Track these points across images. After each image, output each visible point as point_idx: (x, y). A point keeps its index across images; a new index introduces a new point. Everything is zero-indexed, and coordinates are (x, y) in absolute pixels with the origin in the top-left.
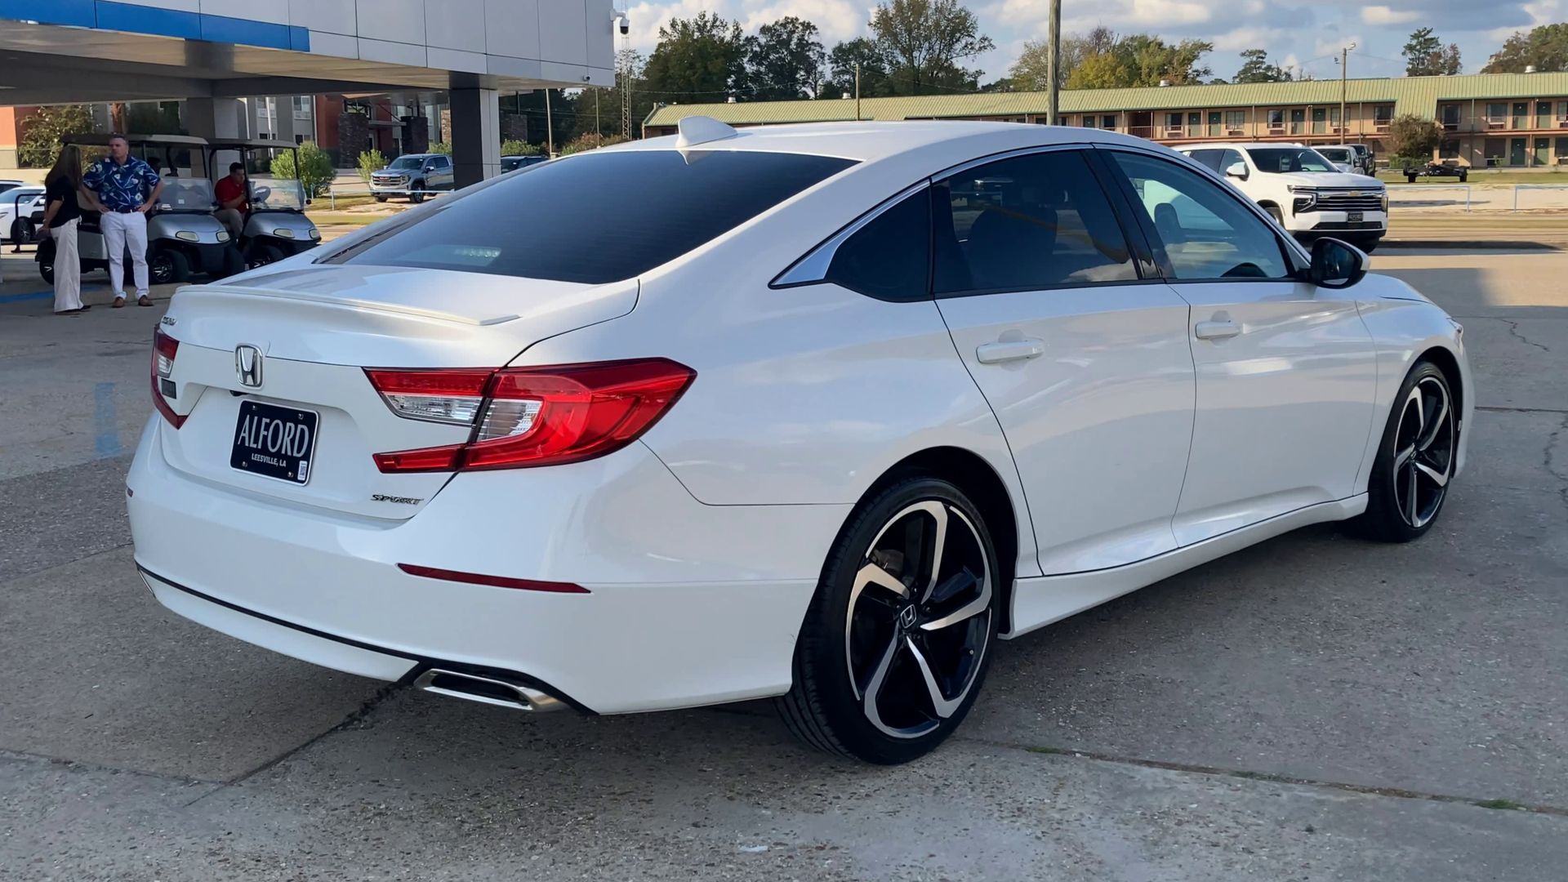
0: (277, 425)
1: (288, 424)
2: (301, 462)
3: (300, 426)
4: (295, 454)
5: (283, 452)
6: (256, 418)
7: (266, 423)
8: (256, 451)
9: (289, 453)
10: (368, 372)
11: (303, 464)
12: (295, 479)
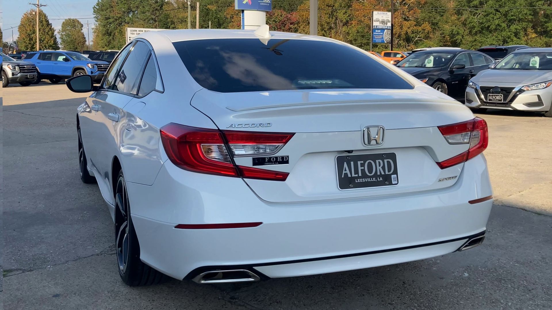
0: (370, 163)
1: (377, 161)
2: (392, 176)
3: (386, 161)
4: (387, 173)
5: (379, 174)
6: (352, 163)
7: (361, 163)
8: (359, 177)
9: (383, 173)
10: (438, 127)
11: (393, 176)
12: (391, 184)
